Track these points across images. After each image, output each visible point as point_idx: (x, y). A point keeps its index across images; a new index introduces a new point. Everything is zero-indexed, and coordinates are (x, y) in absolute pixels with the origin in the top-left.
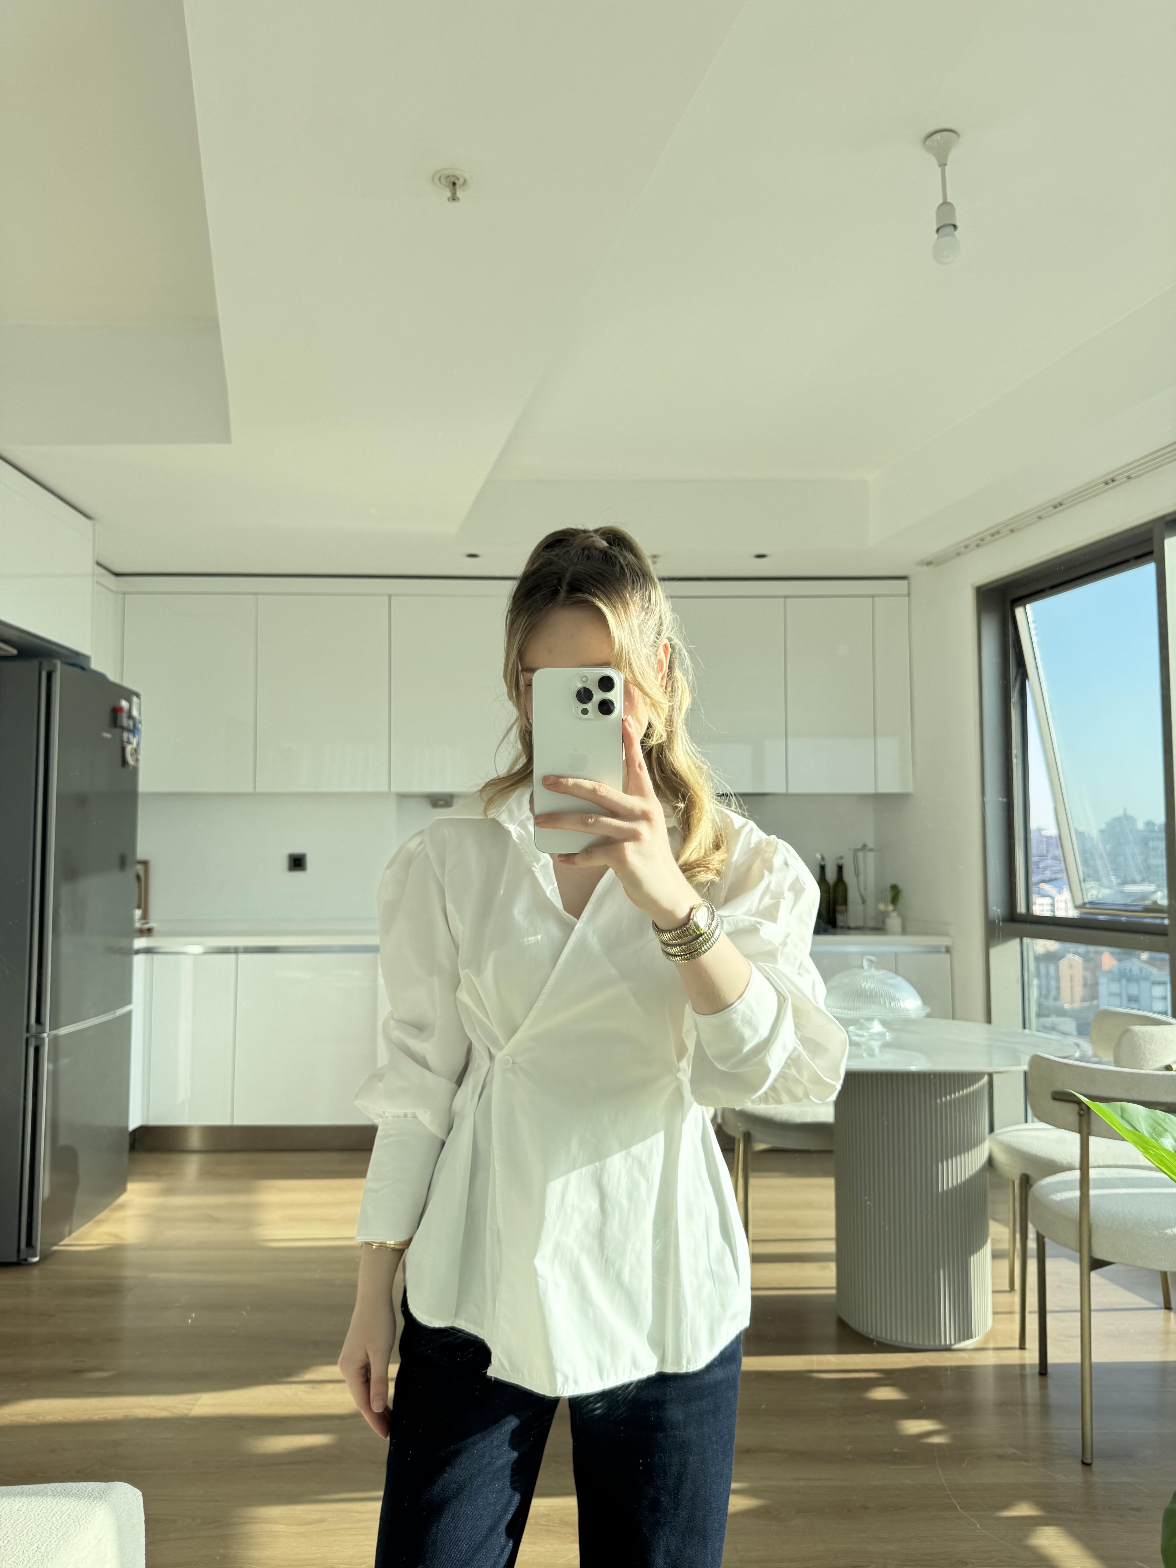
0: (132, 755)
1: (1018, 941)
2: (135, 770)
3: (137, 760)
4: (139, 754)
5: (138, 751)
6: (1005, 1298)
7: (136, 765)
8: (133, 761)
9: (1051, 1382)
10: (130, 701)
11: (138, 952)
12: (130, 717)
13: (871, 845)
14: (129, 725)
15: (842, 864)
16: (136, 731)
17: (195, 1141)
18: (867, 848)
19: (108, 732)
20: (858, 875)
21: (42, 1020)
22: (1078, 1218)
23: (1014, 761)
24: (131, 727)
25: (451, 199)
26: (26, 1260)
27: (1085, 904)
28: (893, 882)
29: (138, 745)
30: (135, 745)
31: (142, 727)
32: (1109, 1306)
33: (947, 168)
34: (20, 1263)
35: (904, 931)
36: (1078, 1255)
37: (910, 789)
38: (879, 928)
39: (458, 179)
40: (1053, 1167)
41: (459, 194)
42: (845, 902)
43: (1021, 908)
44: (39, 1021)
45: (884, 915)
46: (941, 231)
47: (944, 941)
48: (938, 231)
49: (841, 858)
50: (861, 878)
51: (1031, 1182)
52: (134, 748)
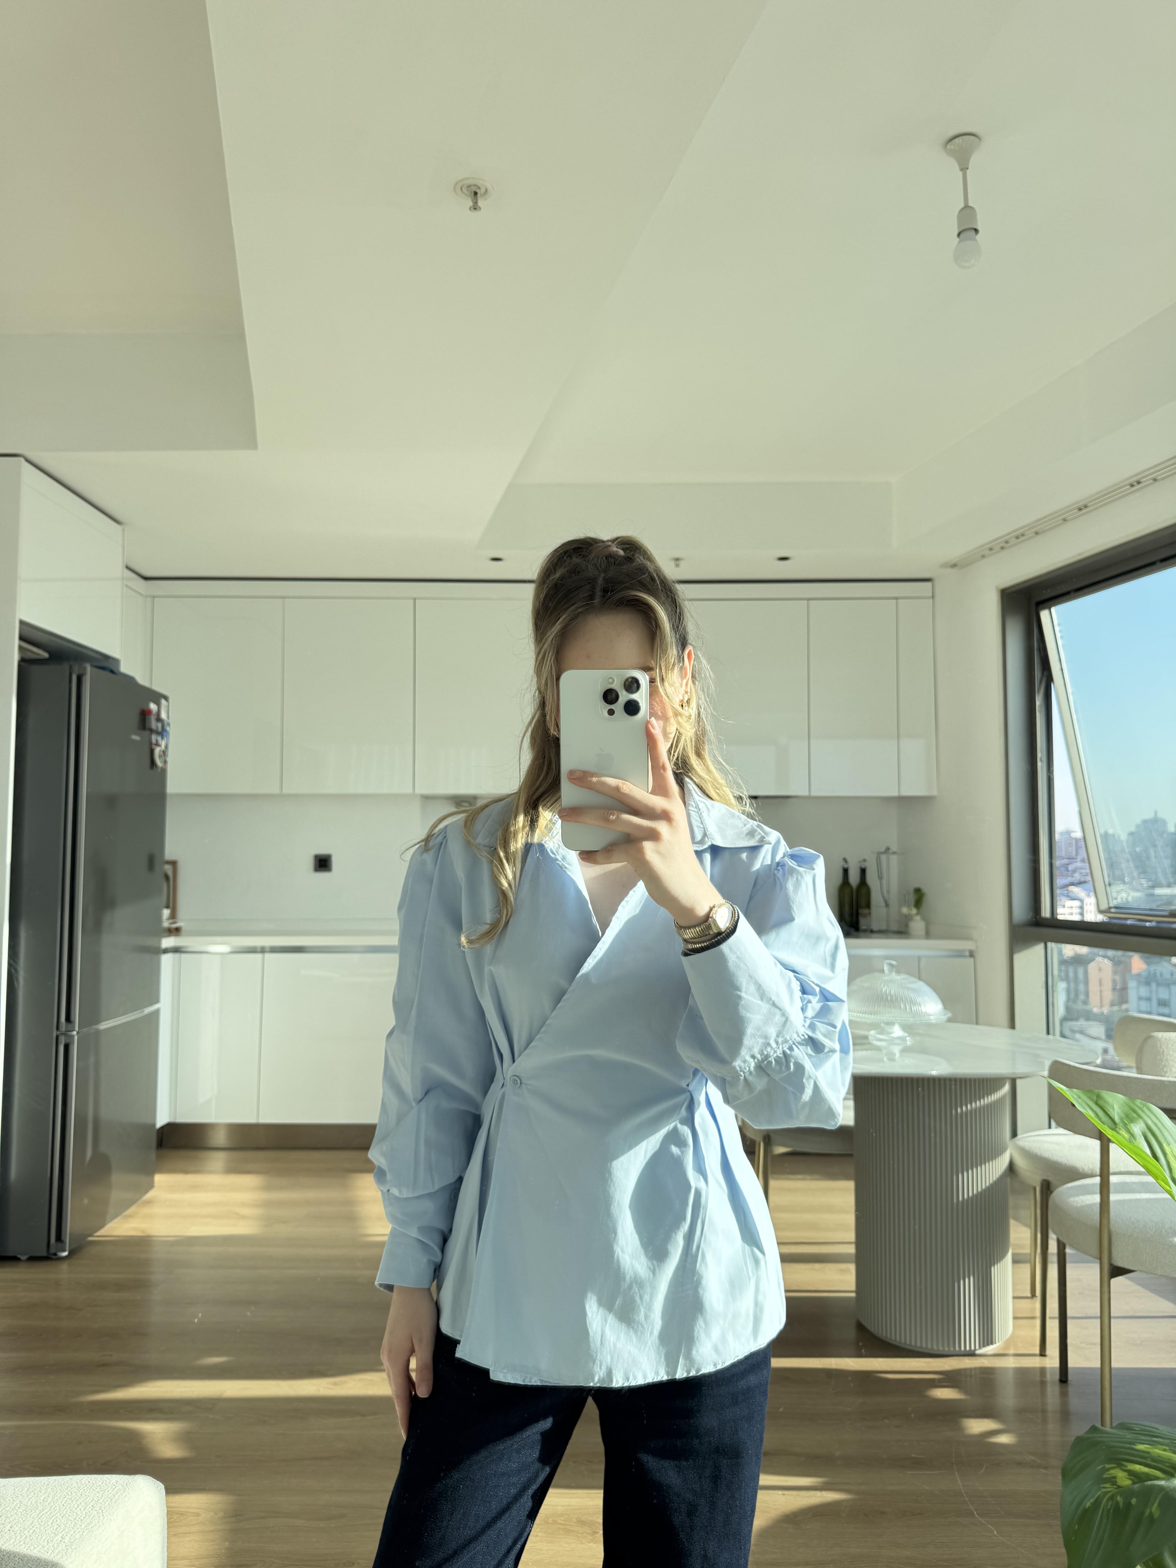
0: (160, 757)
1: (1042, 945)
2: (164, 771)
3: (165, 762)
4: (168, 755)
5: (167, 753)
6: (1026, 1304)
7: (164, 767)
8: (162, 763)
9: (1071, 1389)
10: (158, 704)
11: (166, 951)
12: (159, 719)
13: (894, 848)
14: (157, 727)
15: (865, 867)
16: (165, 734)
17: (220, 1138)
18: (891, 851)
19: (136, 734)
20: (881, 878)
21: (72, 1019)
22: (1098, 1225)
23: (1039, 764)
24: (160, 729)
25: (472, 209)
26: (55, 1254)
27: (1110, 908)
28: (917, 886)
29: (166, 747)
30: (163, 747)
31: (170, 729)
32: (1131, 1314)
33: (968, 171)
34: (49, 1257)
35: (928, 935)
36: (1099, 1261)
37: (934, 793)
38: (902, 932)
39: (479, 188)
40: (1073, 1174)
41: (480, 203)
42: (868, 906)
43: (1046, 913)
44: (68, 1019)
45: (908, 918)
46: (961, 236)
47: (967, 945)
48: (959, 235)
49: (865, 860)
50: (884, 881)
51: (1052, 1188)
52: (162, 750)
